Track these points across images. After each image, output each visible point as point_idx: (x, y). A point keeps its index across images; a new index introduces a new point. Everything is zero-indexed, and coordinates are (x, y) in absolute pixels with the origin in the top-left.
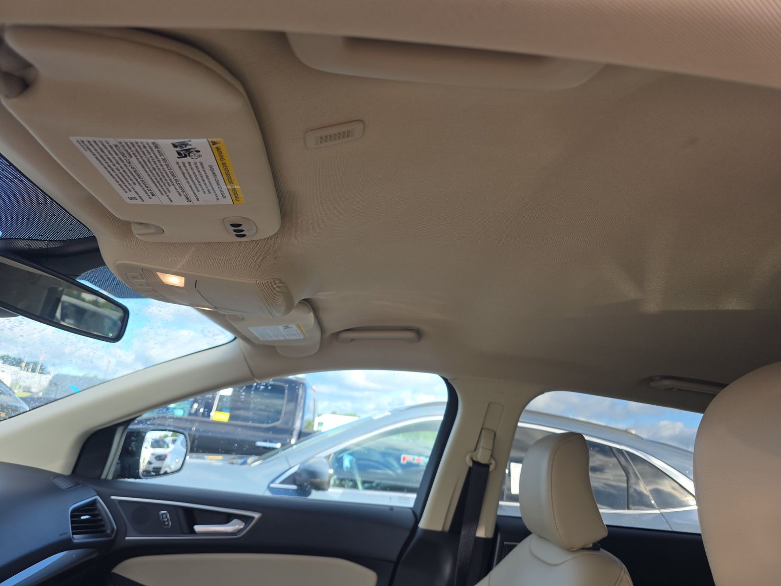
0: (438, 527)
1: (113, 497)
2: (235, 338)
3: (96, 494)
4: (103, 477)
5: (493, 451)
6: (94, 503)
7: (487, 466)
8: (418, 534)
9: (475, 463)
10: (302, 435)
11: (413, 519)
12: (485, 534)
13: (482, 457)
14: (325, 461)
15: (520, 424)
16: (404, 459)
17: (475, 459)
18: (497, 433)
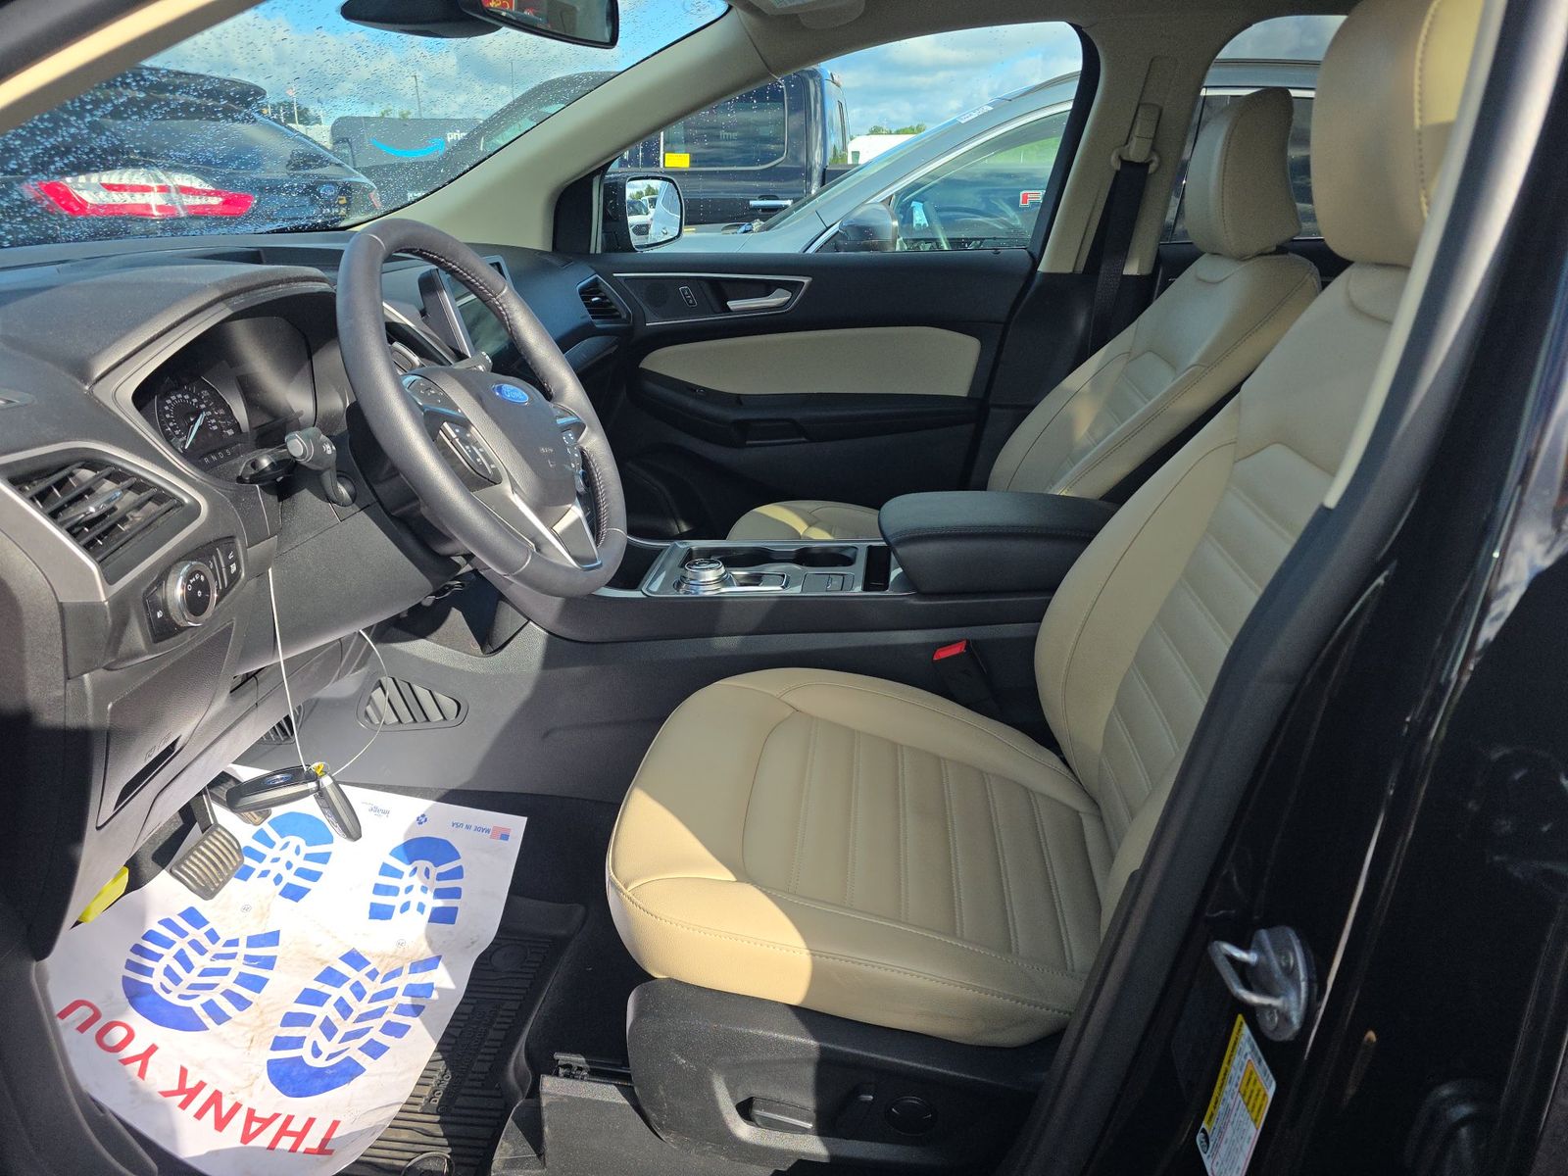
0: (1066, 268)
1: (615, 275)
2: (730, 8)
3: (593, 272)
4: (592, 251)
5: (1155, 138)
6: (595, 283)
7: (1145, 165)
8: (1037, 281)
9: (1125, 163)
10: (828, 177)
11: (1028, 261)
12: (1139, 270)
13: (1136, 152)
14: (882, 207)
15: (1203, 93)
16: (1025, 198)
17: (1125, 158)
18: (1164, 111)
